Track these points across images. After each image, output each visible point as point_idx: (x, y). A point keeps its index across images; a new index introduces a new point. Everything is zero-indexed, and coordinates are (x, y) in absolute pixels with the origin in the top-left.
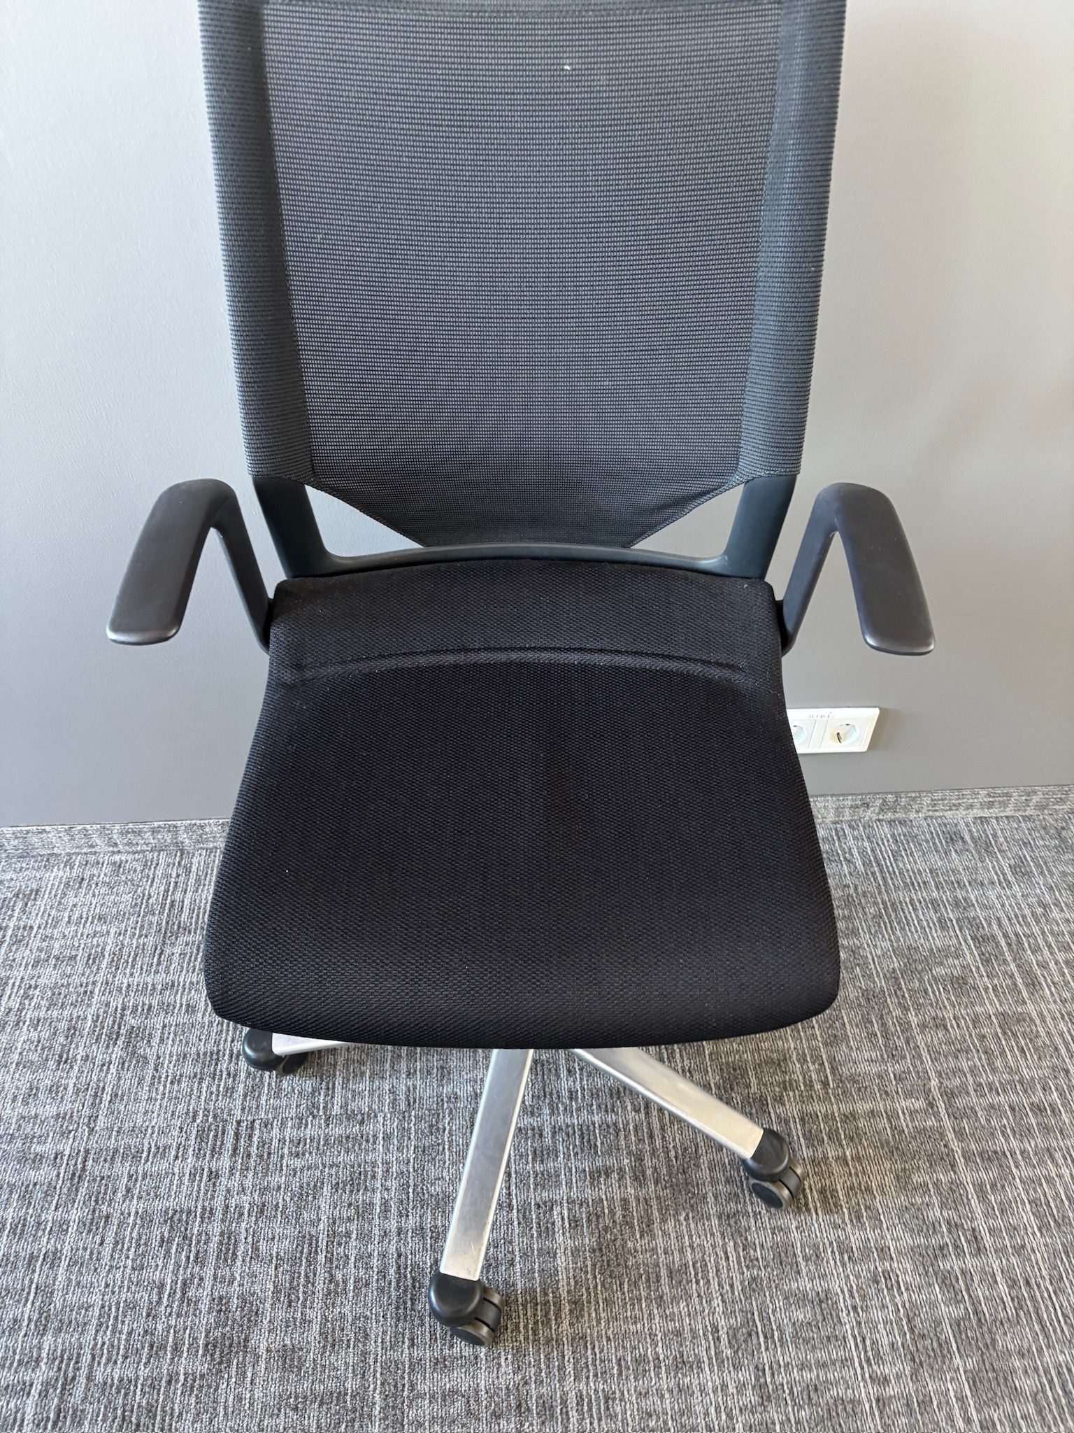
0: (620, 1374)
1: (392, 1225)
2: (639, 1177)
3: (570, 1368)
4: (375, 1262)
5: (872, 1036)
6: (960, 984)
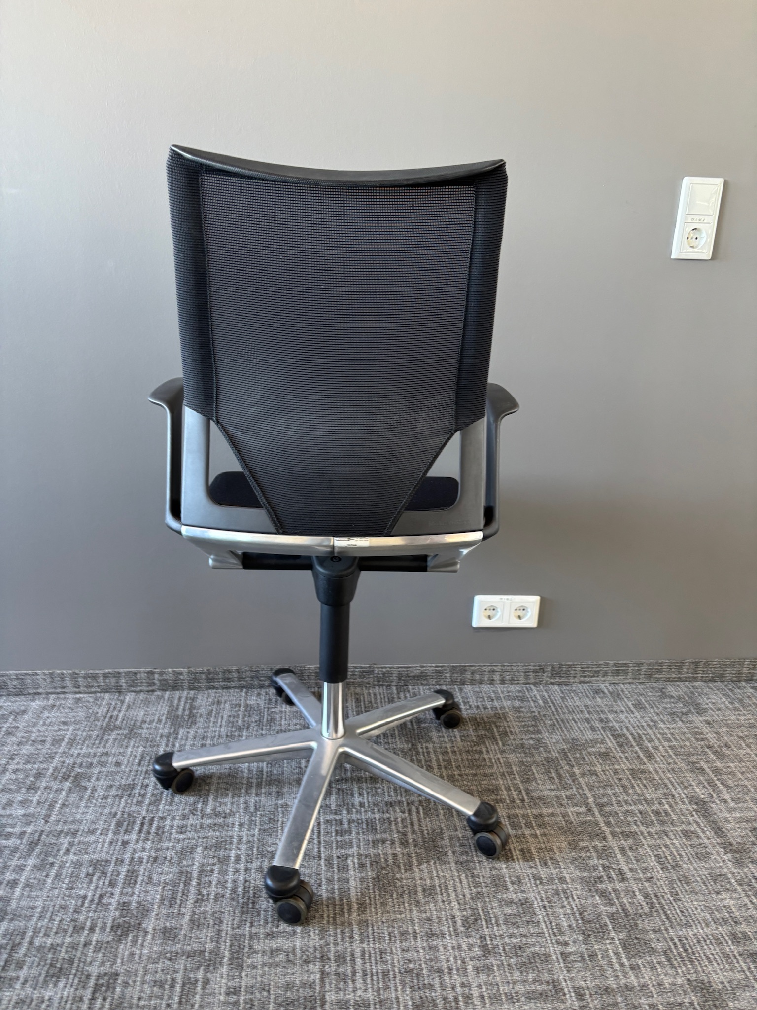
2: (404, 843)
5: (551, 778)
6: (605, 756)
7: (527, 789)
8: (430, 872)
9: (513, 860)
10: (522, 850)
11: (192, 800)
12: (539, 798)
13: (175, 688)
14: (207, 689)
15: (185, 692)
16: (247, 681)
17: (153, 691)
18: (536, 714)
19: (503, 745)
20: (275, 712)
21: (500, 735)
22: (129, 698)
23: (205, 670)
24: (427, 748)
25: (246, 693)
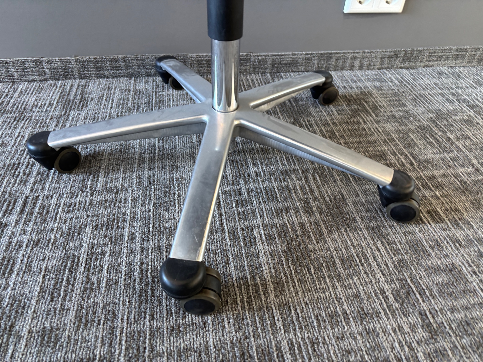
0: (319, 325)
1: (137, 246)
2: (309, 211)
3: (279, 324)
4: (123, 269)
5: (430, 143)
6: (469, 122)
7: (412, 154)
8: (344, 241)
9: (423, 222)
10: (428, 212)
11: (81, 177)
12: (427, 161)
13: (66, 76)
14: (98, 78)
15: (77, 81)
16: (134, 70)
17: (46, 80)
18: (396, 91)
19: (377, 116)
20: (163, 95)
21: (371, 109)
22: (22, 86)
23: (92, 58)
24: (308, 121)
25: (135, 81)
